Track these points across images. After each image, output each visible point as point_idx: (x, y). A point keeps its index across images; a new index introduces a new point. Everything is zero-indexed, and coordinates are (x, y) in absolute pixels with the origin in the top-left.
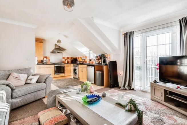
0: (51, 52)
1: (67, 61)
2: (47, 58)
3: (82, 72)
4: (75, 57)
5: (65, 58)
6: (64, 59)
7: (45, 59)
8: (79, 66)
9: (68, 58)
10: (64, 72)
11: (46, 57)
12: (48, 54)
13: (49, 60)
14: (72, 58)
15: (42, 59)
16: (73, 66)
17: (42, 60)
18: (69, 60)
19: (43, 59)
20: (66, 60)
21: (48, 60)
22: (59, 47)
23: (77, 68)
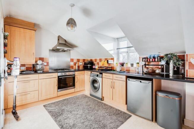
0: (50, 50)
1: (77, 65)
2: (43, 61)
3: (113, 87)
4: (89, 59)
5: (75, 61)
6: (73, 61)
7: (40, 62)
8: (103, 76)
9: (78, 60)
10: (74, 85)
11: (42, 59)
12: (45, 53)
13: (48, 63)
14: (84, 60)
15: (34, 63)
16: (89, 74)
17: (33, 65)
18: (80, 64)
19: (36, 62)
20: (75, 64)
21: (45, 64)
22: (65, 41)
23: (99, 79)
